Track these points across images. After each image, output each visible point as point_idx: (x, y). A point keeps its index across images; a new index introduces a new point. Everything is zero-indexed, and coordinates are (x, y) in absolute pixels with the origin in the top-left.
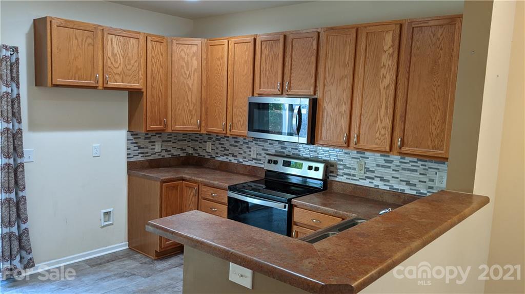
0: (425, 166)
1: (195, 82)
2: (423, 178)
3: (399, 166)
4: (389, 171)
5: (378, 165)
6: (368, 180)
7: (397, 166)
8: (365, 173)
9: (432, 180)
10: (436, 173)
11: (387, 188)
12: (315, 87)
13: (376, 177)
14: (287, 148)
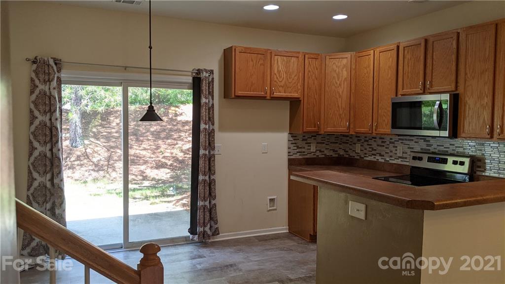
1: (345, 90)
12: (457, 82)
14: (432, 145)
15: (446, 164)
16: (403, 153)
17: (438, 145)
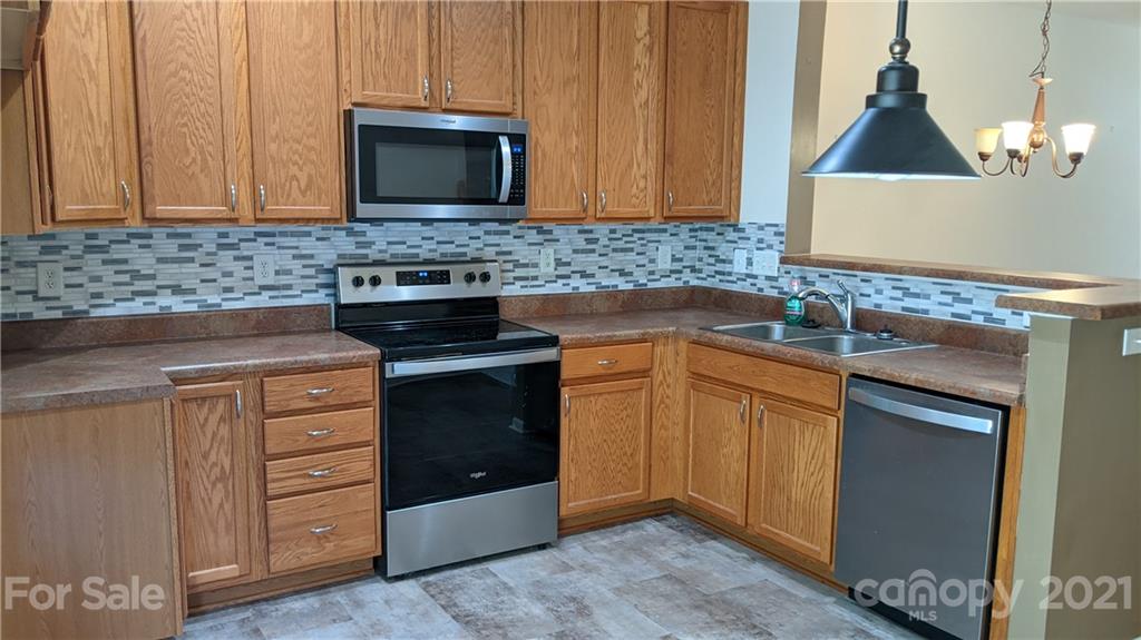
0: (643, 239)
2: (642, 260)
3: (608, 246)
4: (594, 257)
5: (575, 251)
6: (561, 282)
7: (604, 246)
8: (556, 269)
9: (652, 261)
10: (657, 249)
11: (592, 288)
12: (513, 95)
13: (573, 272)
14: (374, 243)
15: (449, 283)
16: (277, 273)
17: (389, 243)
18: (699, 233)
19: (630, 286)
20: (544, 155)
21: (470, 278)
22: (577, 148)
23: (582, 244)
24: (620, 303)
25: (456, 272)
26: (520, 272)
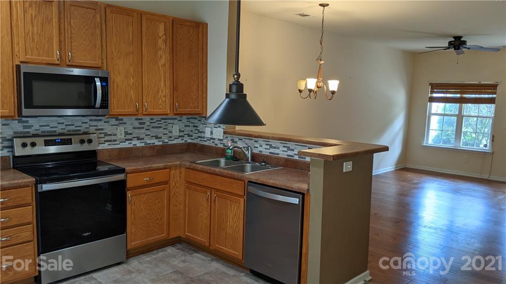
0: (166, 122)
2: (166, 132)
3: (150, 126)
4: (143, 131)
6: (128, 142)
7: (148, 126)
8: (125, 136)
9: (171, 132)
10: (173, 127)
11: (143, 145)
12: (102, 59)
13: (133, 137)
15: (72, 144)
18: (191, 120)
19: (161, 143)
20: (117, 86)
21: (82, 142)
22: (133, 83)
23: (137, 125)
24: (156, 151)
25: (75, 139)
26: (107, 138)
